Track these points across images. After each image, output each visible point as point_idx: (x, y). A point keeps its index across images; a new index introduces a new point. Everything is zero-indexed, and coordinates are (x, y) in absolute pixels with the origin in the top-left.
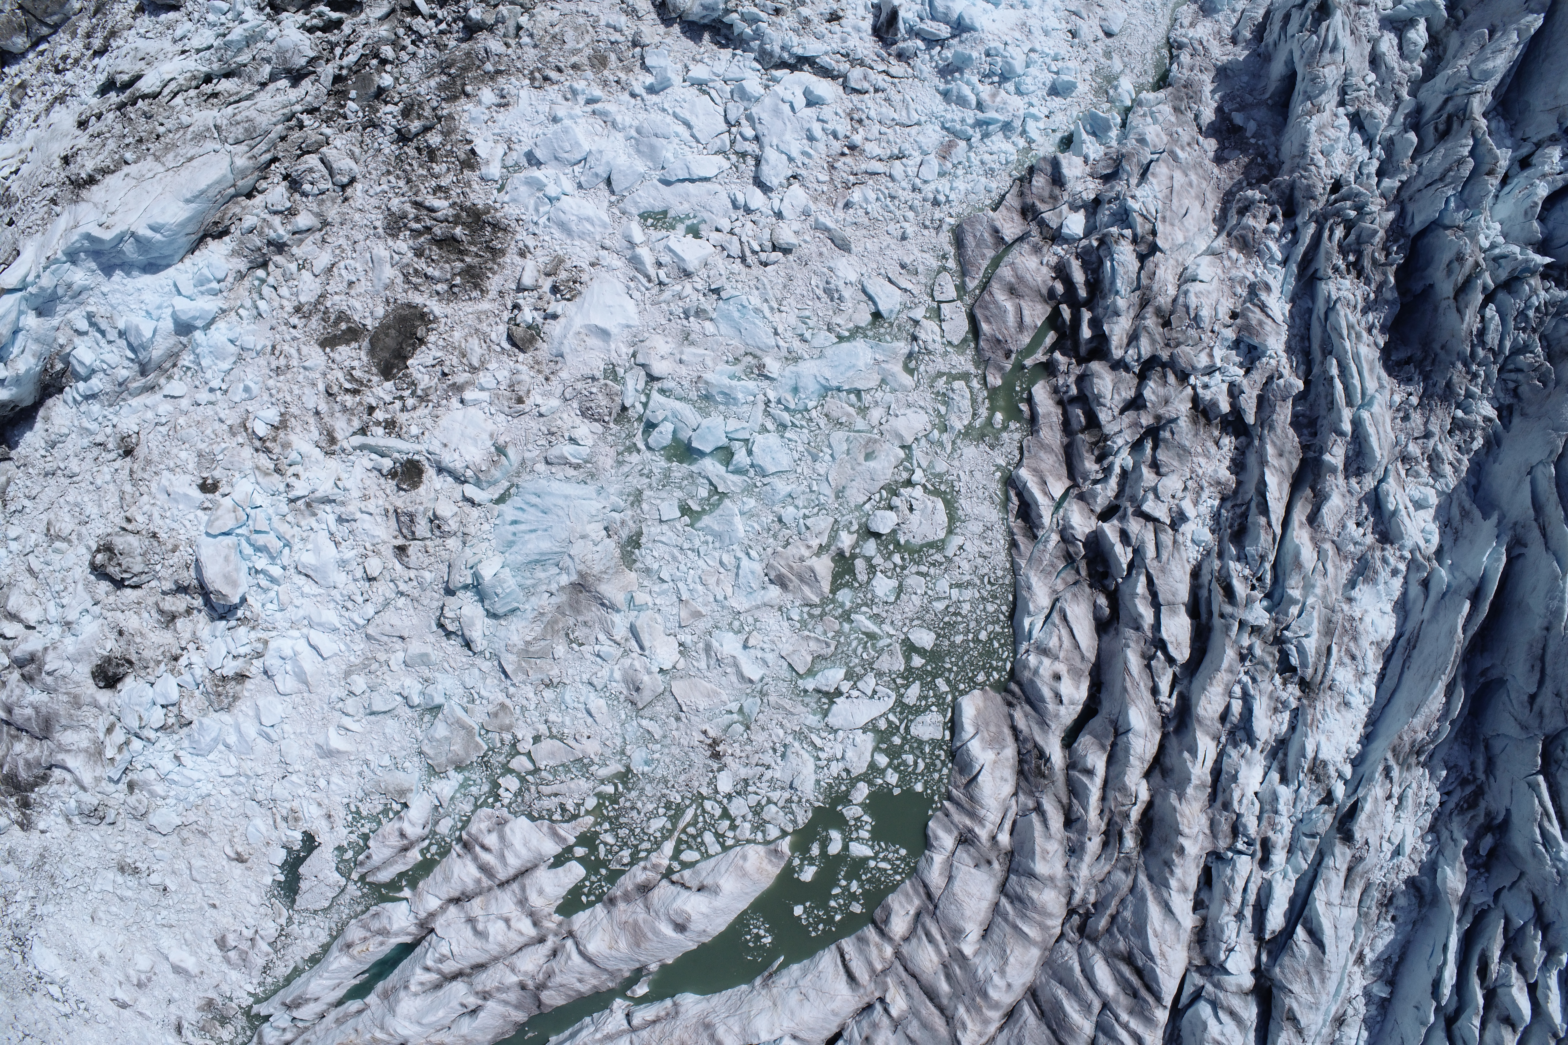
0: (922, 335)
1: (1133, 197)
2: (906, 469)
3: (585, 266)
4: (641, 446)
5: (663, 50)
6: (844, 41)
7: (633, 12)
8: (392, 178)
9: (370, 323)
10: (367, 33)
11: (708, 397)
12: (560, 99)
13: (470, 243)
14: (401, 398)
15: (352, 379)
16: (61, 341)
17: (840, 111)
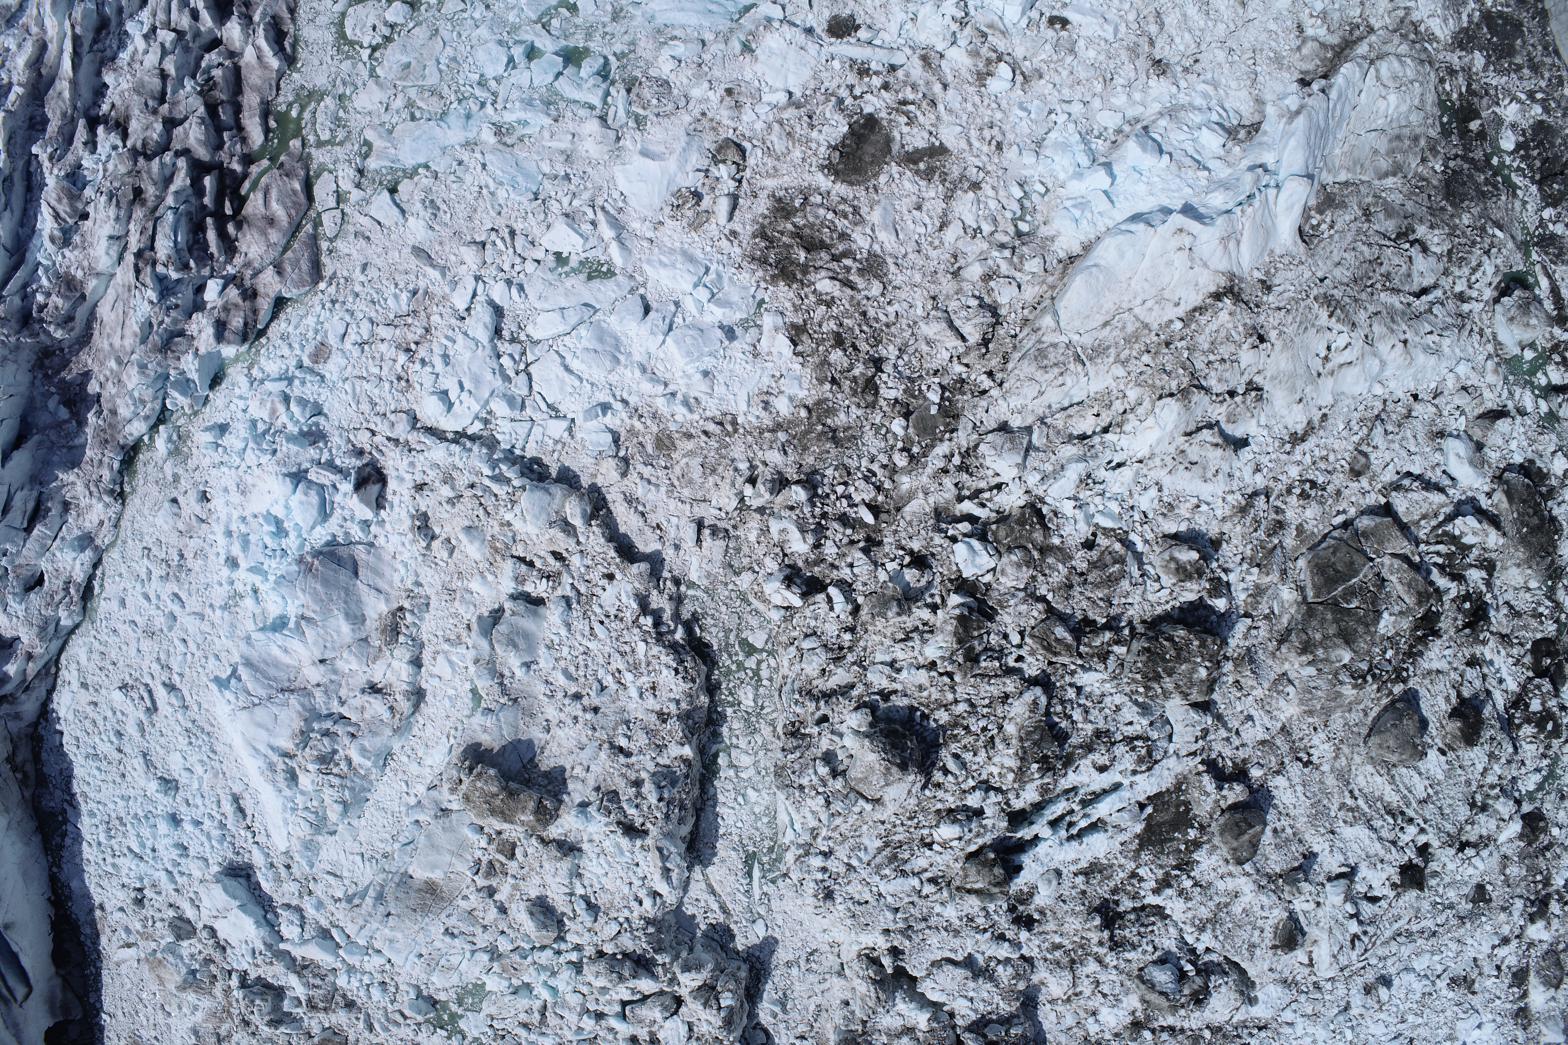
0: (352, 173)
1: (151, 302)
2: (376, 60)
3: (669, 222)
4: (612, 59)
5: (594, 450)
6: (412, 464)
7: (630, 500)
8: (883, 318)
9: (895, 169)
10: (924, 479)
11: (549, 103)
12: (703, 398)
13: (791, 246)
14: (855, 98)
15: (907, 114)
16: (1237, 148)
17: (418, 387)
